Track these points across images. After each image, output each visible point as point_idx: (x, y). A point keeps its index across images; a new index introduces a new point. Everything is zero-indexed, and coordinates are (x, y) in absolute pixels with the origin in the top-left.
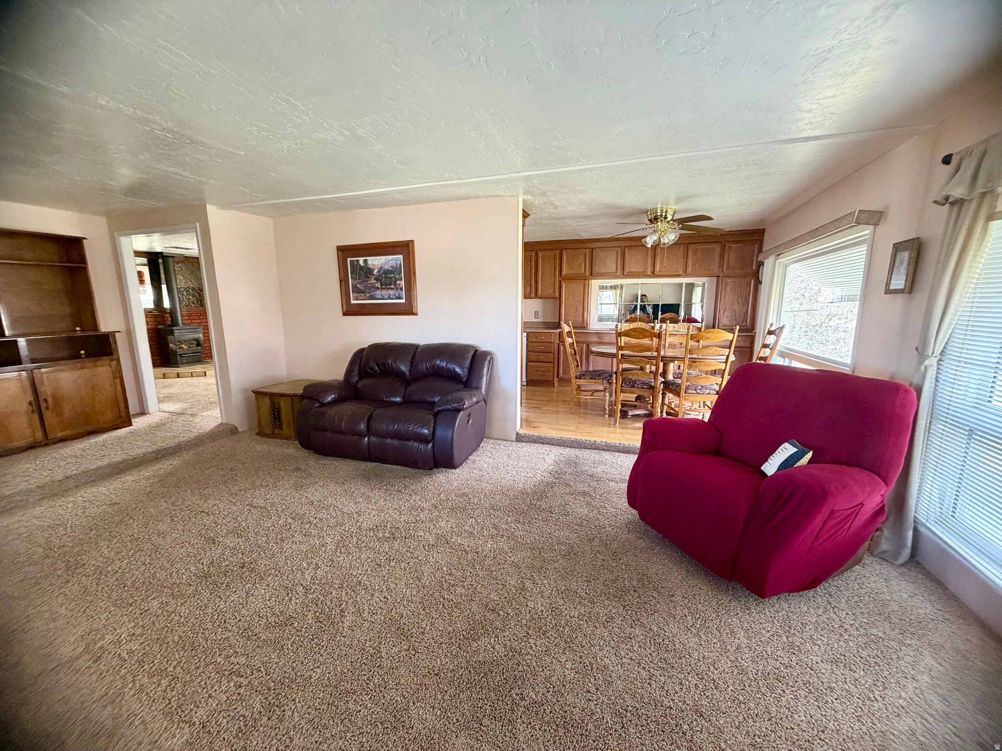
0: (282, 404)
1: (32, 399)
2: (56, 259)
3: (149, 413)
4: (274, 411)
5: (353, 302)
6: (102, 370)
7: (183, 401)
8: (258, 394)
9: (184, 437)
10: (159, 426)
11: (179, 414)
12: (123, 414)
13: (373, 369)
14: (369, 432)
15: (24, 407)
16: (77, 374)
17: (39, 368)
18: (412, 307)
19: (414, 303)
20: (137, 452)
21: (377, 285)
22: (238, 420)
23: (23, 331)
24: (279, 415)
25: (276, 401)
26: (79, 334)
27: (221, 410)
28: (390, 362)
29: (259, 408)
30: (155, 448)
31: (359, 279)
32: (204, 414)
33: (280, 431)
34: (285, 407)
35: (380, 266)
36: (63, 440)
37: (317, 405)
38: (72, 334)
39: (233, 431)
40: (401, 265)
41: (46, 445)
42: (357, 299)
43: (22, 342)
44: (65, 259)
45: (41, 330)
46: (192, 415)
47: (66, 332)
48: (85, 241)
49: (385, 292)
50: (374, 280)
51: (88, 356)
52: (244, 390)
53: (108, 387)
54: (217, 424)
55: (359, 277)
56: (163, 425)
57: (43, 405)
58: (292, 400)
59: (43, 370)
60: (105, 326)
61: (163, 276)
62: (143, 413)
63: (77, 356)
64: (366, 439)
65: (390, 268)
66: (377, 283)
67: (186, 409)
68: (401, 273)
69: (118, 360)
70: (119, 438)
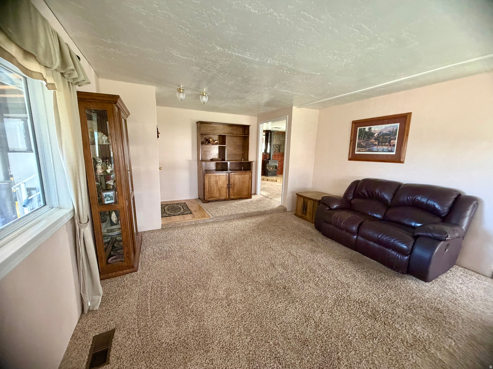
0: (309, 203)
1: (228, 183)
2: (241, 133)
3: (257, 194)
4: (304, 206)
5: (356, 153)
6: (247, 176)
7: (268, 192)
8: (299, 195)
9: (267, 208)
10: (259, 201)
11: (266, 197)
12: (250, 193)
13: (364, 194)
14: (358, 233)
15: (225, 186)
16: (240, 176)
17: (231, 173)
18: (400, 158)
19: (403, 155)
20: (252, 210)
21: (375, 143)
22: (288, 206)
23: (230, 159)
24: (306, 208)
25: (306, 201)
26: (243, 161)
27: (282, 200)
28: (377, 191)
29: (297, 202)
30: (257, 210)
31: (363, 140)
32: (275, 199)
33: (305, 216)
34: (310, 205)
35: (379, 131)
36: (233, 199)
37: (328, 209)
38: (241, 161)
39: (285, 210)
40: (397, 130)
41: (229, 200)
42: (359, 151)
43: (229, 163)
44: (244, 134)
45: (234, 159)
46: (271, 199)
47: (239, 160)
48: (250, 126)
49: (380, 148)
50: (374, 140)
51: (244, 170)
52: (292, 193)
53: (247, 182)
54: (279, 205)
55: (363, 138)
56: (261, 201)
57: (230, 186)
58: (314, 202)
59: (232, 173)
60: (250, 159)
61: (269, 140)
62: (255, 194)
63: (241, 170)
64: (355, 237)
65: (388, 132)
66: (376, 142)
67: (269, 195)
68: (396, 135)
69: (252, 173)
70: (247, 203)
